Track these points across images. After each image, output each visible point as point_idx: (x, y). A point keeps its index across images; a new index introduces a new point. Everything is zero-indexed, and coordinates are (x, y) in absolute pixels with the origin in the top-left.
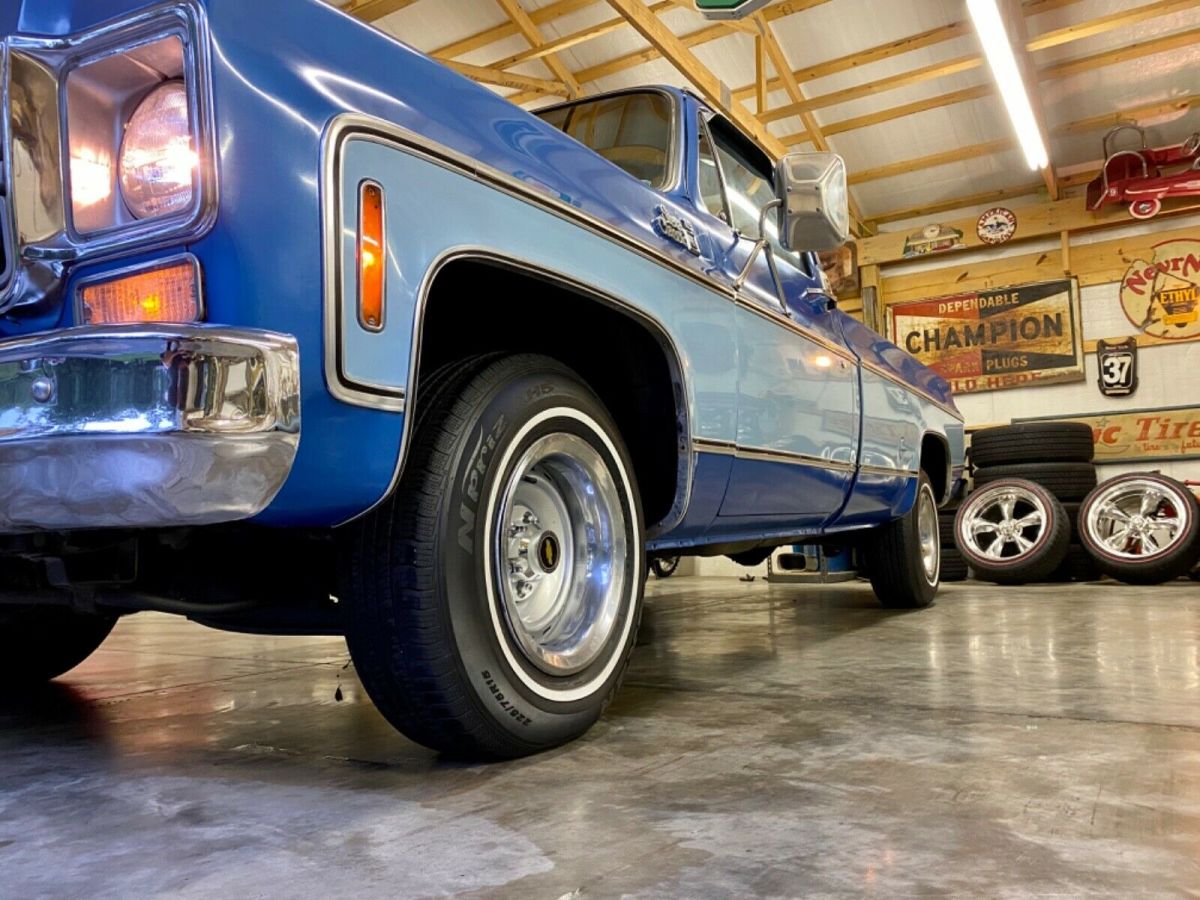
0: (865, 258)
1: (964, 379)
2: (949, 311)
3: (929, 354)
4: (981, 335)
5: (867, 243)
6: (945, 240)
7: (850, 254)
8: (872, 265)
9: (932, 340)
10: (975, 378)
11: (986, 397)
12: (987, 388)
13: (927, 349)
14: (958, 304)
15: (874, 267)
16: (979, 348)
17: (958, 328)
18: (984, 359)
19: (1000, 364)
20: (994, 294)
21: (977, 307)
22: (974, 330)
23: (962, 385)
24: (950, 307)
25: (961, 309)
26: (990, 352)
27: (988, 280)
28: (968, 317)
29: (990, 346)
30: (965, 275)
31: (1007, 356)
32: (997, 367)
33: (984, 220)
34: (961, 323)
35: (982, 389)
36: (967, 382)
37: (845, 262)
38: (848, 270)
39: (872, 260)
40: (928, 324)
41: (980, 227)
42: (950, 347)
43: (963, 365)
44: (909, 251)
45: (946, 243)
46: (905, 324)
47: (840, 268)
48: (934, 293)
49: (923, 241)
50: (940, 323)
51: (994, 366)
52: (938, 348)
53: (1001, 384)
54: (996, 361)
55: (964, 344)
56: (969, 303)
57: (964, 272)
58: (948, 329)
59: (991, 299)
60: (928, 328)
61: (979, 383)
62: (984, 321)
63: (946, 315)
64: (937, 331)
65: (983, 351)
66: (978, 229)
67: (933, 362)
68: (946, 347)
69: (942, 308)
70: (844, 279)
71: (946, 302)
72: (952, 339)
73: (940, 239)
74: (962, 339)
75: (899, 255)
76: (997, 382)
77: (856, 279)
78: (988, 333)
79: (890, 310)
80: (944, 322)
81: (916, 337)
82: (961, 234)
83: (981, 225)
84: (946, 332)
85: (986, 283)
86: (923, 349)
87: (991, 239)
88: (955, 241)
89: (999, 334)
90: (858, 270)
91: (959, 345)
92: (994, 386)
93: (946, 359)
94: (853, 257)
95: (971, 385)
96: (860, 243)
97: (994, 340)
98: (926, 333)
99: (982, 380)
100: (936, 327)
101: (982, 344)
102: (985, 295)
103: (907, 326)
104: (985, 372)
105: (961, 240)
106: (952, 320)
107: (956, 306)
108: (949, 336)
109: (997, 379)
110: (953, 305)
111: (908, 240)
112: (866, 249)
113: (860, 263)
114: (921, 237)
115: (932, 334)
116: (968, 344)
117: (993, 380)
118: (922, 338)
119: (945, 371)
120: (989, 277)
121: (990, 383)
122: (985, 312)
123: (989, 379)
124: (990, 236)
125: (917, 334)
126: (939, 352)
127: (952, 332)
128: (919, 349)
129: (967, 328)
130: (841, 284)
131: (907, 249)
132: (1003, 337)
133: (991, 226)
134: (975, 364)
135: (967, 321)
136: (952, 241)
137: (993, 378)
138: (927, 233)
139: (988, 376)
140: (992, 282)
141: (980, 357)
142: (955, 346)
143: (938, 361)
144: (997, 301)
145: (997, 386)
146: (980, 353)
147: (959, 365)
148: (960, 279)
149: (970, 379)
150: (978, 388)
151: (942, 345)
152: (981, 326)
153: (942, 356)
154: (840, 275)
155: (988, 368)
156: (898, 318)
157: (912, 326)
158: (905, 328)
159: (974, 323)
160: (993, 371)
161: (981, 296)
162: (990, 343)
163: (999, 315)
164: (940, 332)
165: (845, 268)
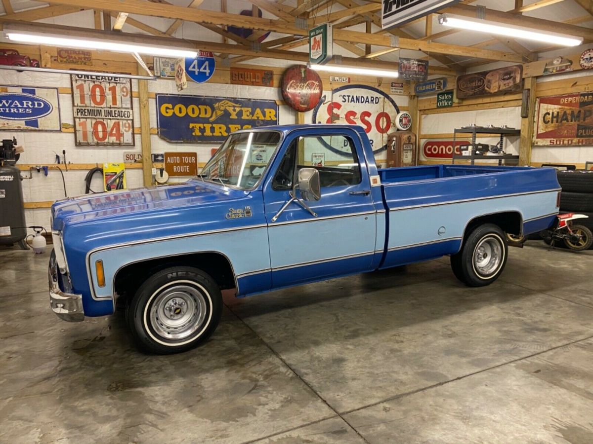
0: (526, 74)
1: (567, 139)
2: (565, 102)
3: (553, 125)
4: (578, 116)
5: (528, 66)
6: (564, 66)
7: (520, 72)
8: (529, 77)
9: (555, 117)
10: (572, 139)
11: (576, 149)
12: (577, 144)
13: (552, 122)
14: (570, 99)
15: (531, 78)
16: (577, 123)
17: (568, 112)
18: (578, 130)
19: (585, 133)
20: (588, 95)
21: (579, 101)
22: (576, 113)
23: (566, 142)
24: (566, 100)
25: (571, 101)
26: (582, 126)
27: (586, 87)
28: (573, 107)
29: (582, 123)
30: (576, 83)
31: (589, 129)
32: (583, 134)
33: (584, 55)
34: (570, 109)
35: (575, 145)
36: (568, 140)
37: (517, 75)
38: (518, 80)
39: (529, 75)
40: (554, 109)
41: (581, 59)
42: (563, 121)
43: (567, 131)
45: (564, 68)
46: (545, 108)
47: (515, 79)
48: (560, 92)
49: (553, 67)
50: (560, 109)
51: (582, 134)
52: (557, 122)
53: (584, 143)
54: (584, 131)
55: (570, 121)
56: (575, 99)
57: (575, 82)
58: (563, 112)
59: (586, 97)
60: (554, 111)
61: (574, 141)
62: (581, 109)
63: (564, 104)
64: (558, 113)
65: (578, 125)
66: (580, 61)
67: (554, 129)
68: (561, 122)
69: (563, 101)
70: (515, 84)
71: (564, 97)
72: (565, 117)
73: (560, 65)
74: (569, 118)
75: (541, 73)
76: (582, 142)
77: (521, 85)
78: (582, 116)
79: (538, 100)
80: (562, 108)
81: (548, 115)
82: (571, 62)
83: (582, 58)
84: (562, 113)
85: (585, 88)
86: (550, 122)
87: (585, 66)
88: (569, 67)
89: (588, 117)
90: (523, 80)
91: (568, 121)
92: (580, 144)
93: (560, 128)
94: (521, 74)
95: (570, 142)
96: (524, 66)
97: (584, 120)
98: (553, 113)
99: (575, 140)
100: (558, 110)
101: (579, 121)
102: (584, 95)
103: (545, 109)
104: (577, 136)
105: (571, 66)
106: (566, 107)
107: (569, 100)
108: (563, 116)
109: (582, 140)
110: (568, 100)
111: (546, 65)
112: (527, 69)
113: (524, 76)
114: (552, 64)
115: (555, 114)
116: (572, 121)
117: (581, 141)
118: (551, 116)
119: (559, 134)
120: (587, 85)
121: (579, 142)
122: (583, 104)
123: (579, 140)
124: (586, 64)
125: (548, 114)
126: (557, 124)
127: (565, 113)
128: (549, 121)
129: (573, 112)
130: (514, 87)
131: (546, 70)
132: (589, 118)
133: (587, 59)
134: (573, 131)
135: (574, 108)
136: (567, 67)
137: (581, 139)
138: (555, 62)
139: (579, 139)
140: (588, 88)
141: (576, 128)
142: (566, 121)
143: (556, 128)
144: (589, 98)
145: (582, 144)
146: (576, 126)
147: (566, 132)
148: (573, 86)
149: (570, 139)
150: (573, 144)
151: (559, 120)
152: (580, 111)
153: (558, 126)
154: (514, 82)
155: (579, 134)
156: (542, 104)
157: (547, 109)
158: (544, 110)
159: (576, 109)
160: (581, 136)
161: (582, 95)
162: (582, 121)
163: (589, 106)
164: (560, 114)
165: (517, 78)
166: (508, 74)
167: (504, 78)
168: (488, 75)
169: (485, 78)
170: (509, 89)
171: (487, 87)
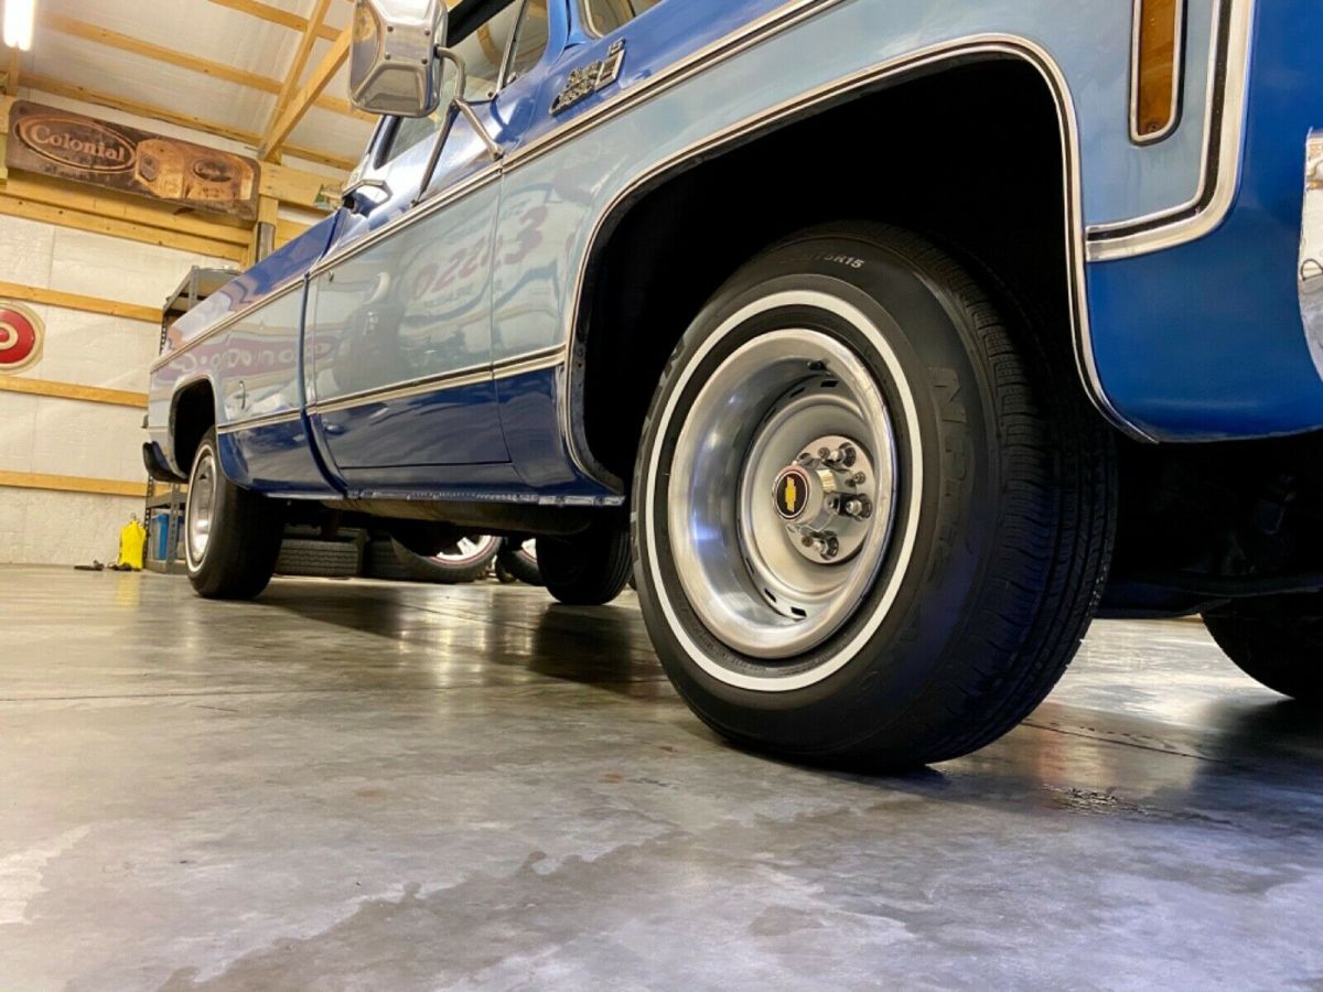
0: (270, 188)
5: (273, 171)
7: (252, 175)
8: (275, 199)
15: (276, 202)
37: (244, 181)
38: (246, 193)
39: (278, 194)
44: (322, 201)
47: (236, 187)
70: (238, 201)
75: (309, 201)
77: (252, 207)
90: (258, 198)
94: (254, 181)
96: (265, 167)
111: (322, 188)
112: (272, 177)
113: (262, 190)
130: (234, 207)
131: (320, 198)
154: (234, 195)
165: (242, 188)
166: (214, 168)
167: (204, 171)
168: (144, 142)
169: (134, 148)
170: (220, 207)
171: (141, 174)
